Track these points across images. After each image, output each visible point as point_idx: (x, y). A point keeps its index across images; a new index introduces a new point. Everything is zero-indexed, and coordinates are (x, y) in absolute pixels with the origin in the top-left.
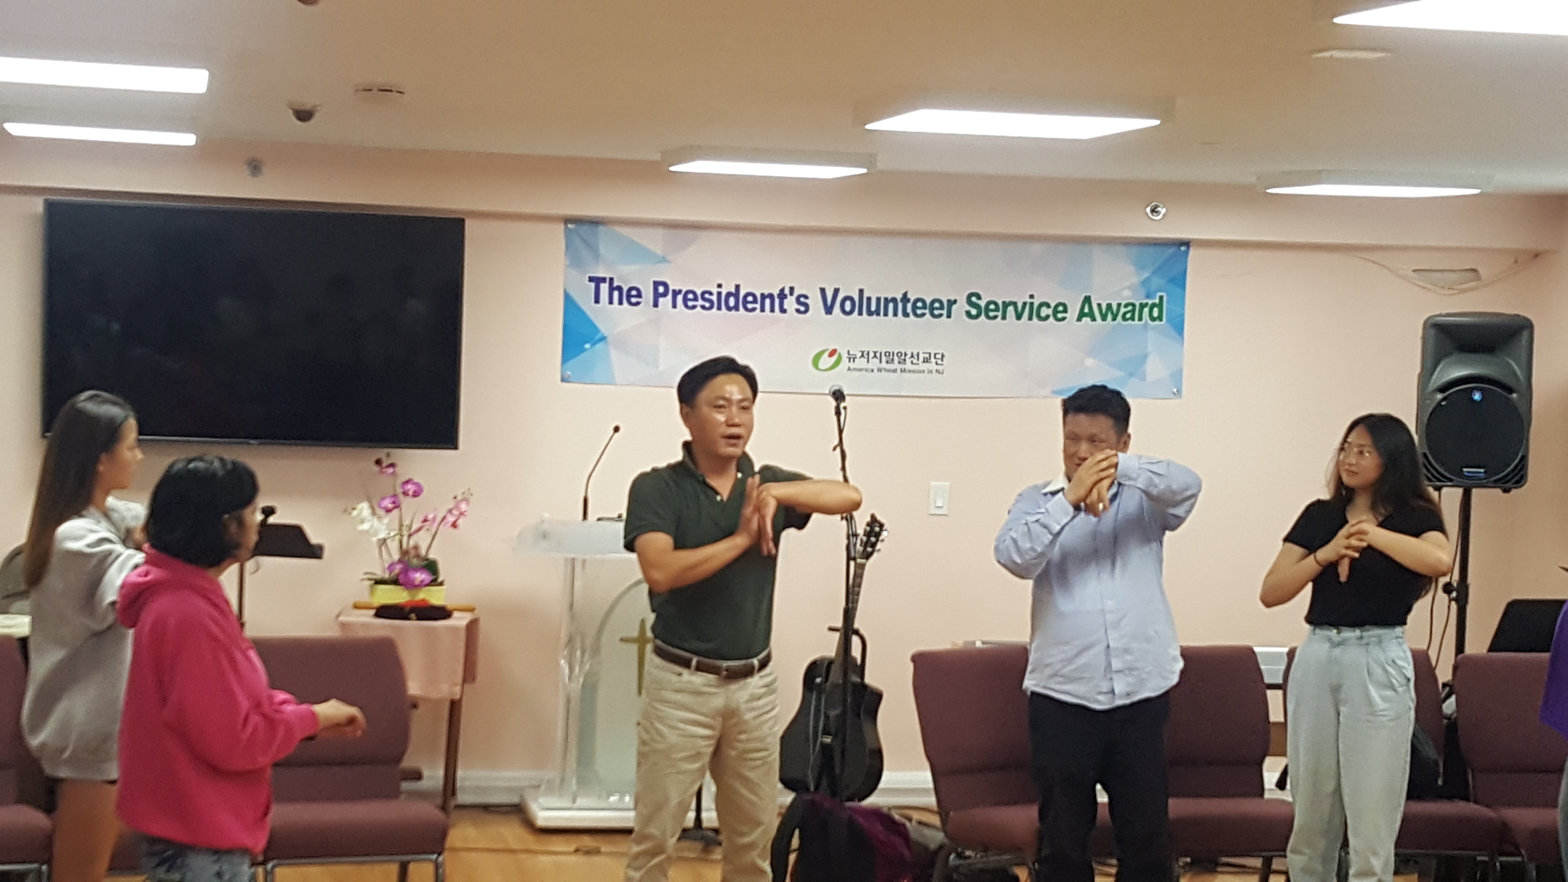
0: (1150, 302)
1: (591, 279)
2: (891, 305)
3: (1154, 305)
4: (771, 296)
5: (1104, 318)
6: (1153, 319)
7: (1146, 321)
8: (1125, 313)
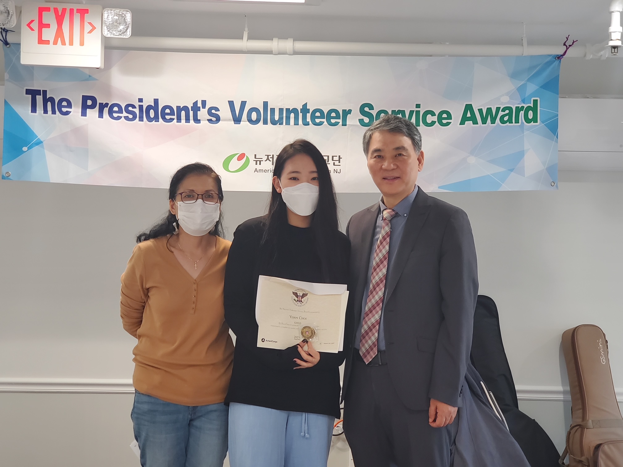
0: (526, 106)
1: (28, 92)
2: (292, 115)
3: (529, 108)
4: (186, 108)
5: (484, 121)
6: (528, 121)
7: (522, 123)
8: (502, 117)
